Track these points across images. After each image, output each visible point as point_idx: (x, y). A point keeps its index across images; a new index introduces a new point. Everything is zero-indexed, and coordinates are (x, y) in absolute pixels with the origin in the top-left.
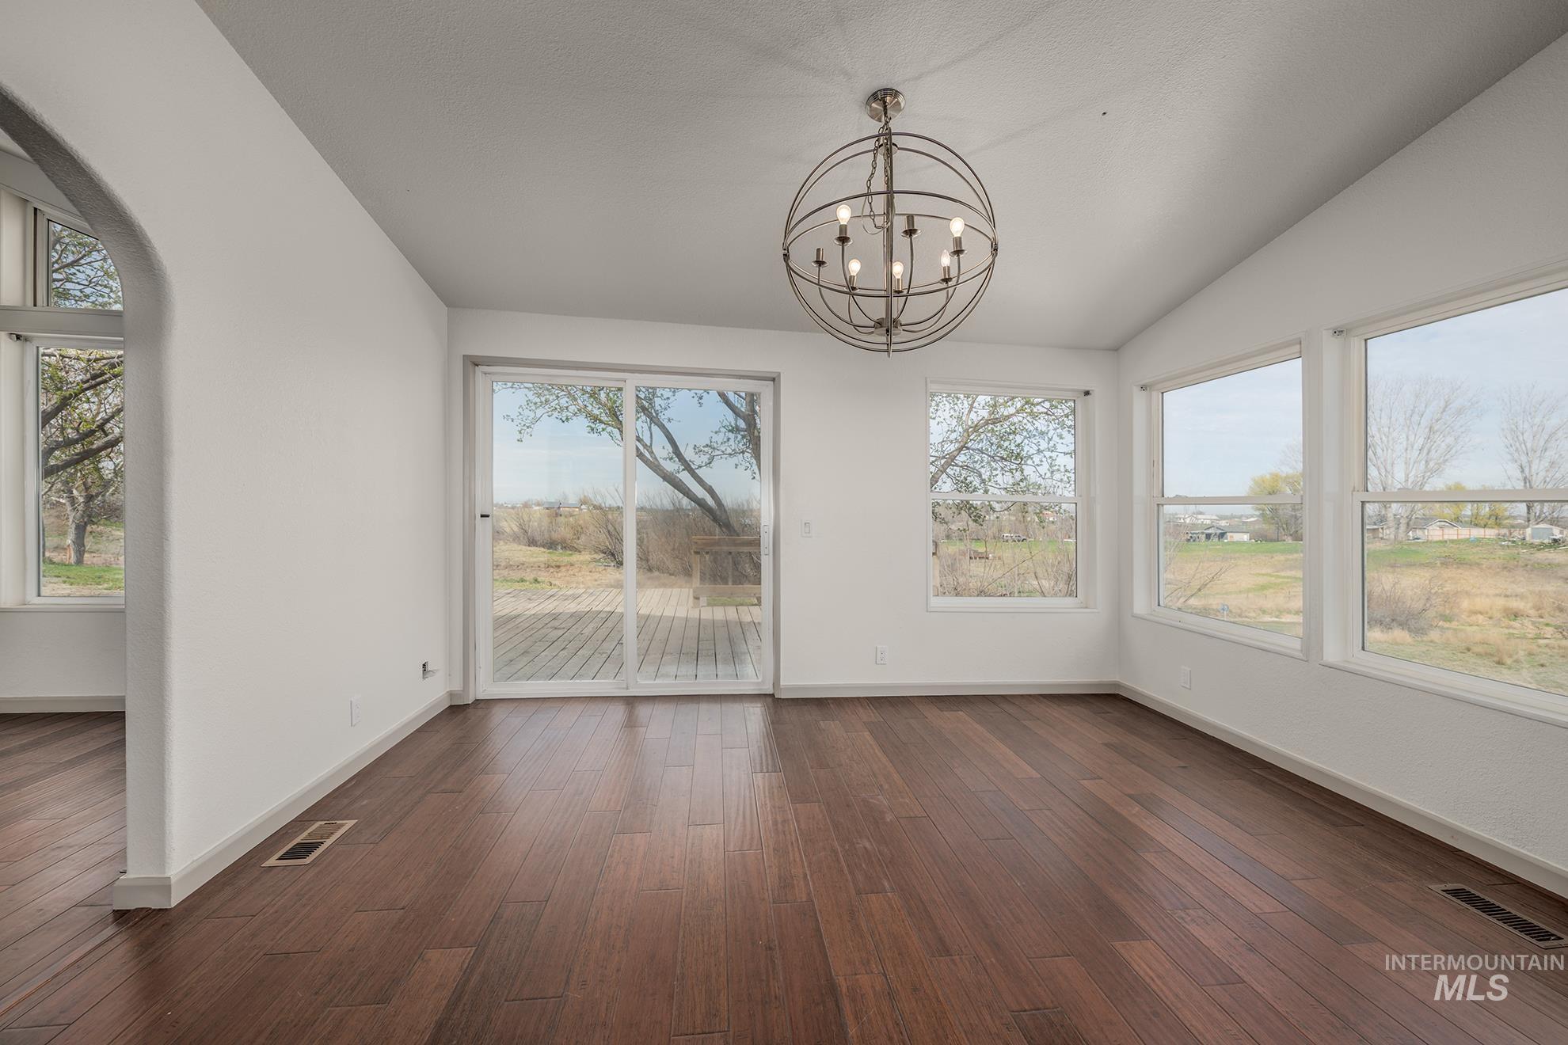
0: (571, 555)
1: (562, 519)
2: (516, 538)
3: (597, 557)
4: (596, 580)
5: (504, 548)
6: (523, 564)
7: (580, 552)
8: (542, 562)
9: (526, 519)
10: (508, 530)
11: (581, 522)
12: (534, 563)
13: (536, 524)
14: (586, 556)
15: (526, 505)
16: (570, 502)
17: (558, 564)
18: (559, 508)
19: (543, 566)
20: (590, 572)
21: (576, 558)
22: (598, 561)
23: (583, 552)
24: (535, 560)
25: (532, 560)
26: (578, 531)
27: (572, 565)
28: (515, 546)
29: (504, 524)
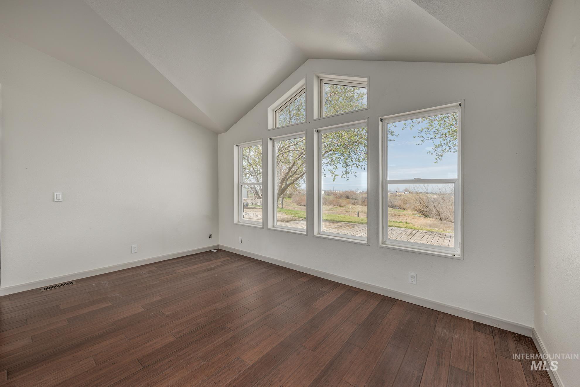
0: (403, 211)
1: (398, 198)
4: (416, 222)
8: (393, 213)
11: (406, 198)
16: (400, 191)
17: (399, 214)
18: (396, 193)
19: (393, 215)
20: (413, 218)
21: (405, 212)
23: (408, 210)
26: (406, 202)
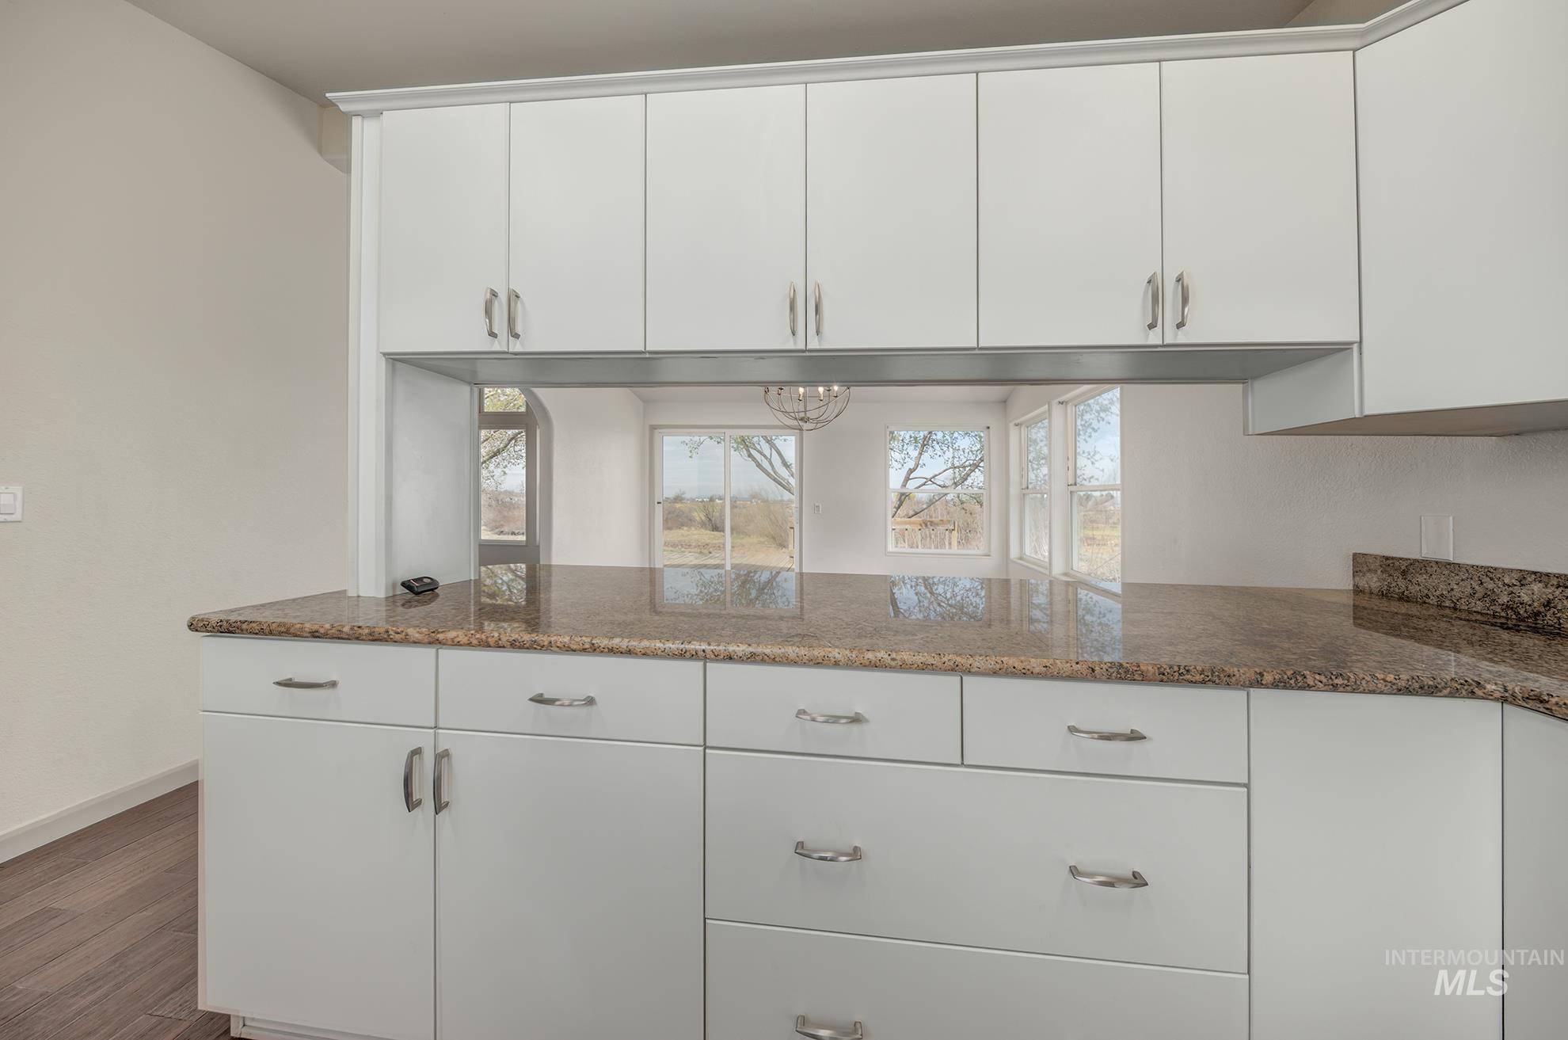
2: (703, 525)
3: (762, 540)
5: (695, 532)
6: (707, 545)
7: (750, 536)
9: (711, 510)
10: (697, 518)
12: (716, 544)
13: (718, 514)
14: (754, 539)
15: (712, 499)
22: (763, 543)
24: (717, 542)
25: (714, 542)
27: (743, 546)
28: (703, 531)
29: (695, 514)
